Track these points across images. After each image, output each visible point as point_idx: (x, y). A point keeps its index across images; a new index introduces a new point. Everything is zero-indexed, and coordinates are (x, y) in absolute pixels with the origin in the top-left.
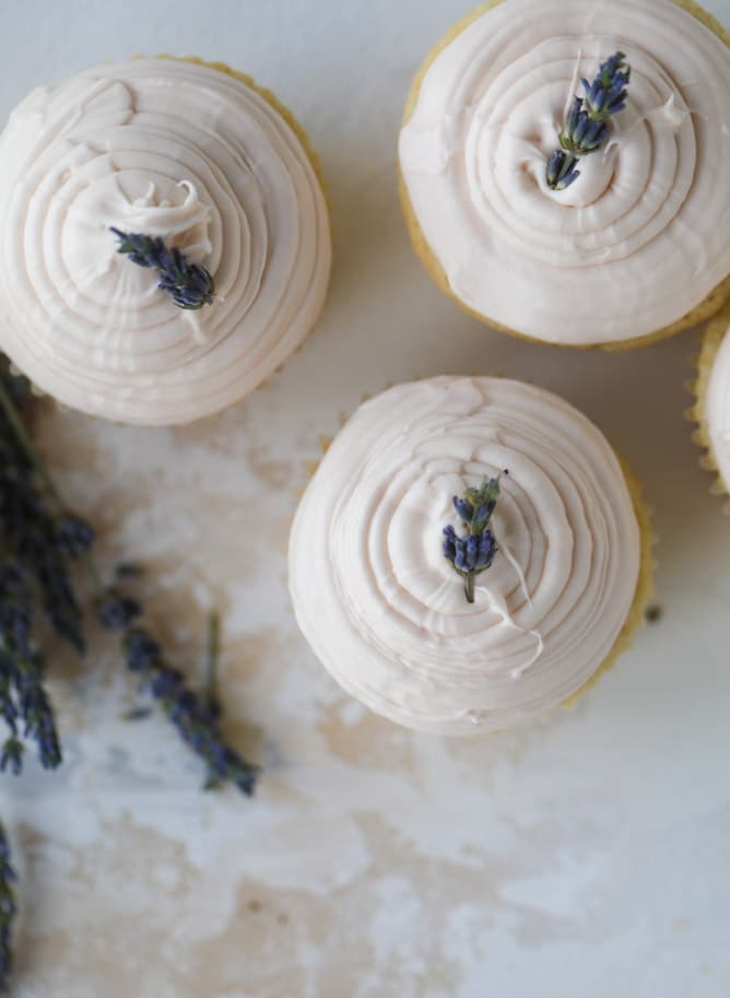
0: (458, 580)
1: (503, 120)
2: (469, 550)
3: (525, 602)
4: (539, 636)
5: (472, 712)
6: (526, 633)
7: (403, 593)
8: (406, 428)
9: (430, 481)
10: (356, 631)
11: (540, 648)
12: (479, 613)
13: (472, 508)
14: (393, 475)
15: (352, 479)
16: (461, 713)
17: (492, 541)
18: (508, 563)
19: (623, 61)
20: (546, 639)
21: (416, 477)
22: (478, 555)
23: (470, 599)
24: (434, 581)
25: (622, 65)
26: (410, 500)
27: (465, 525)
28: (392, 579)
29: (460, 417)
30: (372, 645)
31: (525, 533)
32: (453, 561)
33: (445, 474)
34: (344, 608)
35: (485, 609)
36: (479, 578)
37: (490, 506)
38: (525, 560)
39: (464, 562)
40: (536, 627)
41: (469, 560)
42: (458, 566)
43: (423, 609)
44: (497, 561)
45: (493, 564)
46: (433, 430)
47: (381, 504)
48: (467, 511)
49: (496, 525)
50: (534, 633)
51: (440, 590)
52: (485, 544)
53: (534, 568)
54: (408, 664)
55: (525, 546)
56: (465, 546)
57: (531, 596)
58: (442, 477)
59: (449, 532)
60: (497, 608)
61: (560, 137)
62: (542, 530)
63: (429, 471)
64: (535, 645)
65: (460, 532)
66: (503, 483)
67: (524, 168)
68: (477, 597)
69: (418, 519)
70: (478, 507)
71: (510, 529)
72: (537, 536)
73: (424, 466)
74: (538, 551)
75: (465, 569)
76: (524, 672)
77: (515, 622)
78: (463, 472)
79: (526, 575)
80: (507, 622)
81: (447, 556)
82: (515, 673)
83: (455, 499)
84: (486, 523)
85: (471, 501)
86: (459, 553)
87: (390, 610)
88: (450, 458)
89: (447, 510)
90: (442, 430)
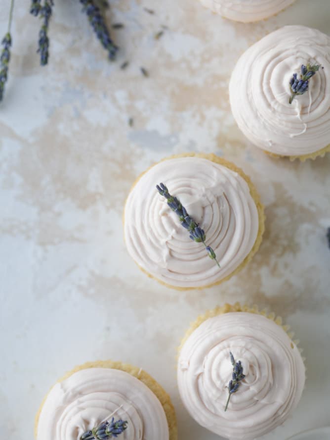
0: (289, 93)
1: (83, 409)
2: (299, 84)
3: (307, 113)
4: (306, 127)
5: (271, 141)
6: (302, 123)
7: (270, 90)
8: (297, 39)
9: (297, 58)
10: (247, 95)
11: (304, 131)
12: (291, 108)
13: (307, 71)
14: (286, 50)
15: (272, 45)
16: (267, 140)
17: (307, 86)
18: (309, 97)
19: (126, 424)
20: (308, 129)
21: (293, 54)
22: (300, 87)
23: (290, 102)
24: (282, 90)
25: (125, 425)
26: (287, 61)
27: (301, 76)
28: (268, 83)
29: (317, 44)
30: (250, 103)
31: (319, 90)
32: (291, 86)
33: (303, 58)
34: (247, 86)
35: (293, 108)
36: (296, 97)
37: (313, 73)
38: (314, 99)
39: (295, 88)
40: (307, 123)
41: (297, 88)
42: (292, 88)
43: (273, 98)
44: (306, 93)
45: (304, 94)
46: (306, 43)
47: (277, 58)
48: (305, 71)
49: (311, 82)
50: (305, 125)
51: (282, 94)
52: (305, 85)
53: (316, 104)
54: (259, 115)
55: (317, 94)
56: (297, 83)
57: (310, 112)
58: (301, 59)
59: (295, 76)
60: (297, 110)
61: (94, 428)
62: (324, 93)
63: (298, 54)
64: (303, 129)
65: (298, 77)
66: (320, 69)
67: (77, 428)
68: (293, 102)
69: (287, 68)
70: (309, 72)
71: (314, 86)
72: (322, 93)
73: (297, 52)
74: (320, 99)
75: (294, 91)
76: (295, 137)
77: (301, 117)
78: (309, 60)
79: (312, 104)
80: (298, 116)
81: (290, 83)
82: (292, 135)
83: (303, 65)
84: (309, 78)
85: (308, 68)
86: (295, 84)
87: (263, 93)
88: (307, 54)
89: (298, 70)
90: (309, 44)
